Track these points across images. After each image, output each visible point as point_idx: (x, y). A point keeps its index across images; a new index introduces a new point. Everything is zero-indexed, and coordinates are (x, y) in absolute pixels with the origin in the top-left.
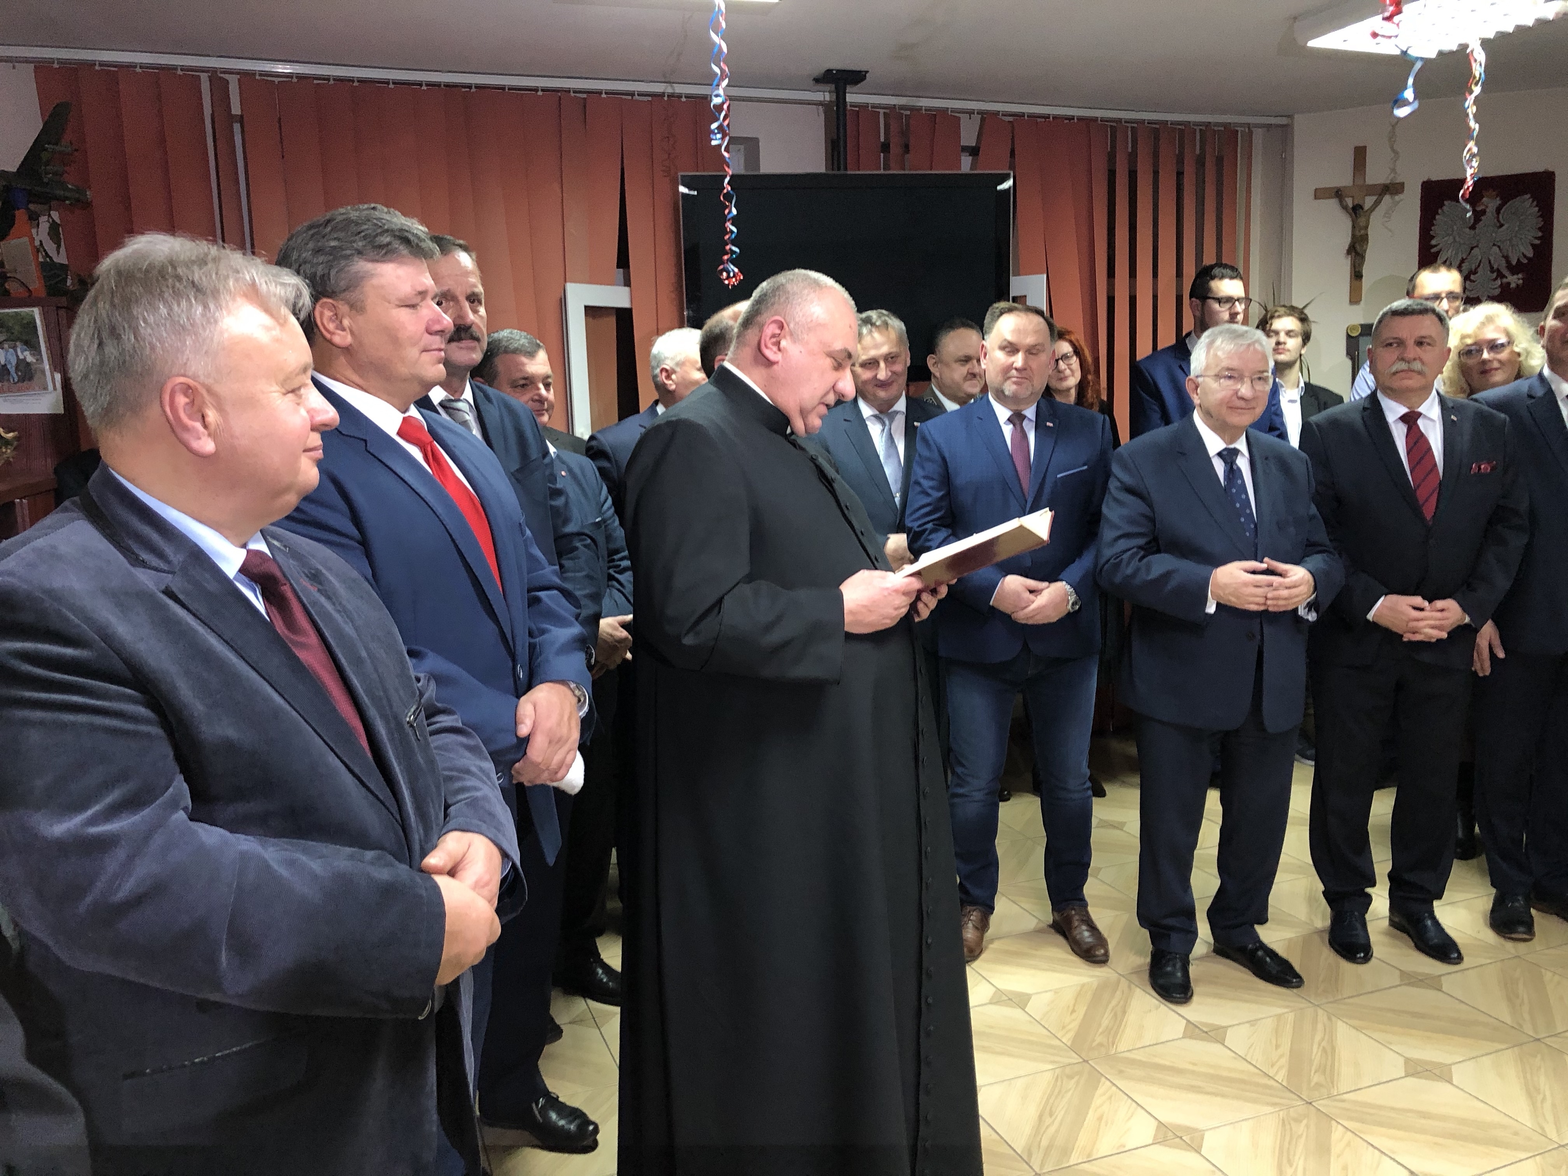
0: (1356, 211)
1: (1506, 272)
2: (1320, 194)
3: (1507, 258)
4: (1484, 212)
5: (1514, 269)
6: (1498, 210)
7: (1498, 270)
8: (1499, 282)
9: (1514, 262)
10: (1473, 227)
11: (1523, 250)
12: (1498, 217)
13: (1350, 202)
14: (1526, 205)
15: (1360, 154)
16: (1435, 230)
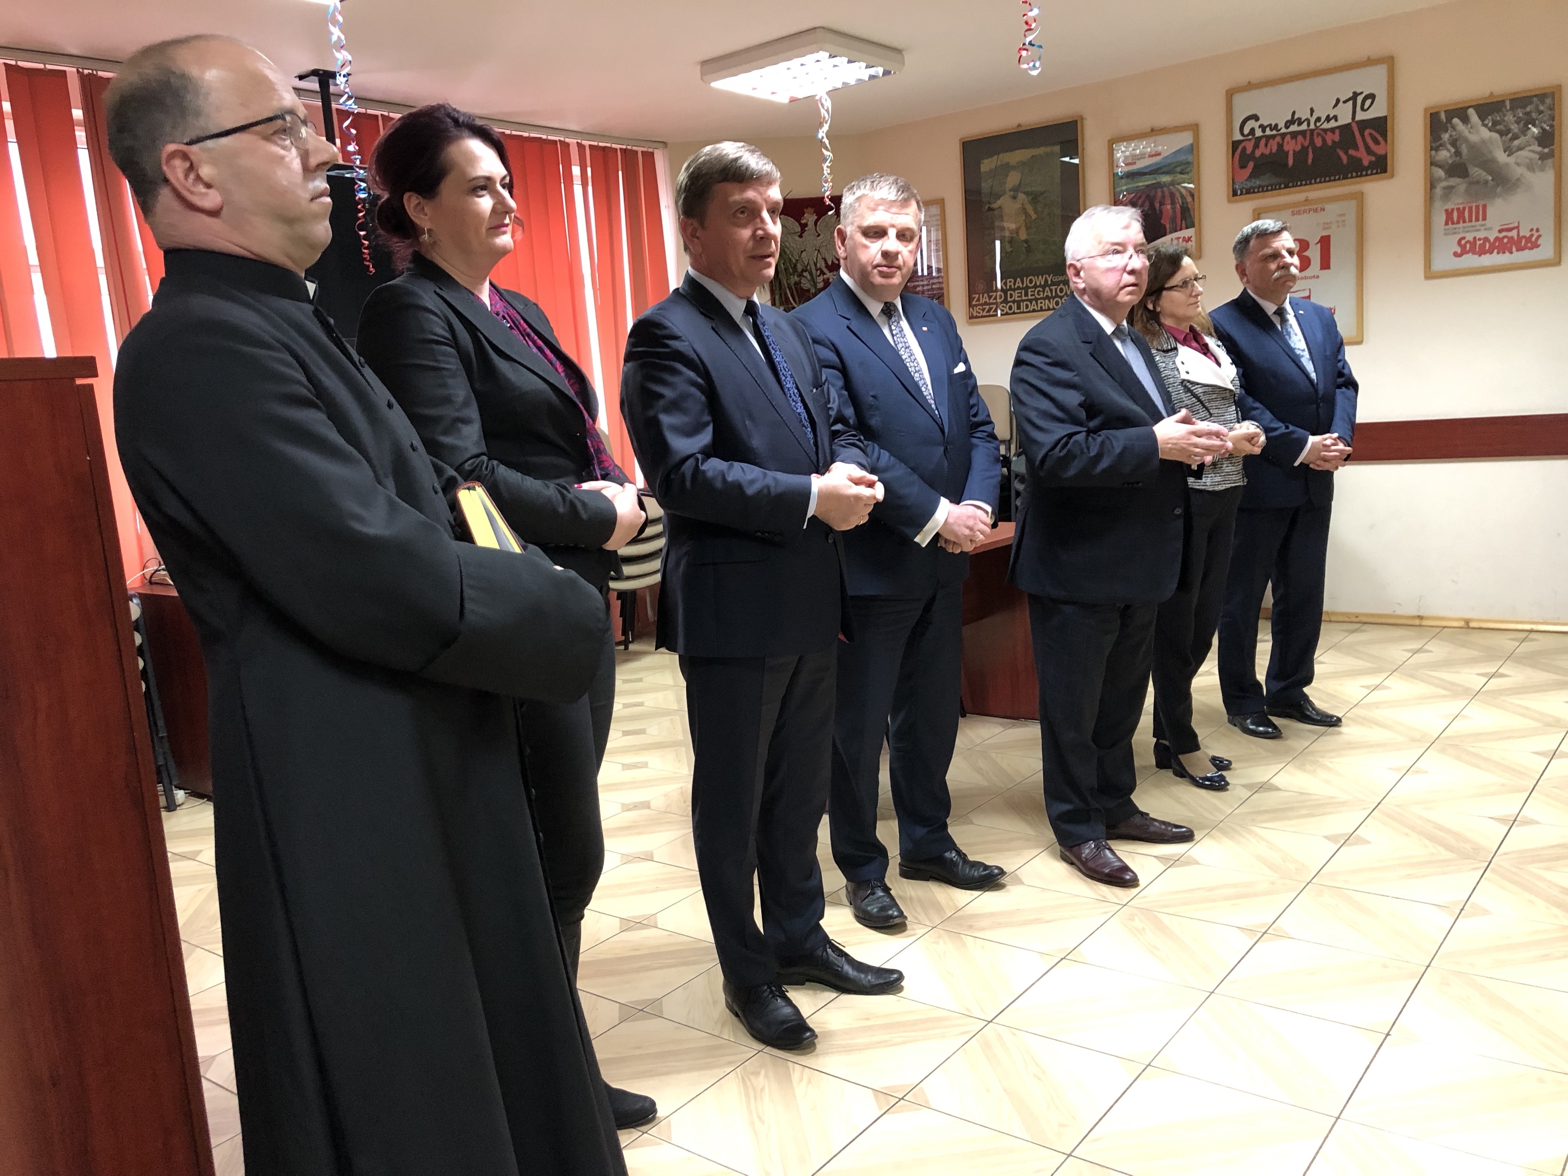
1: (826, 271)
3: (825, 260)
4: (806, 225)
6: (815, 223)
7: (820, 269)
8: (821, 279)
9: (830, 263)
10: (801, 236)
12: (816, 229)
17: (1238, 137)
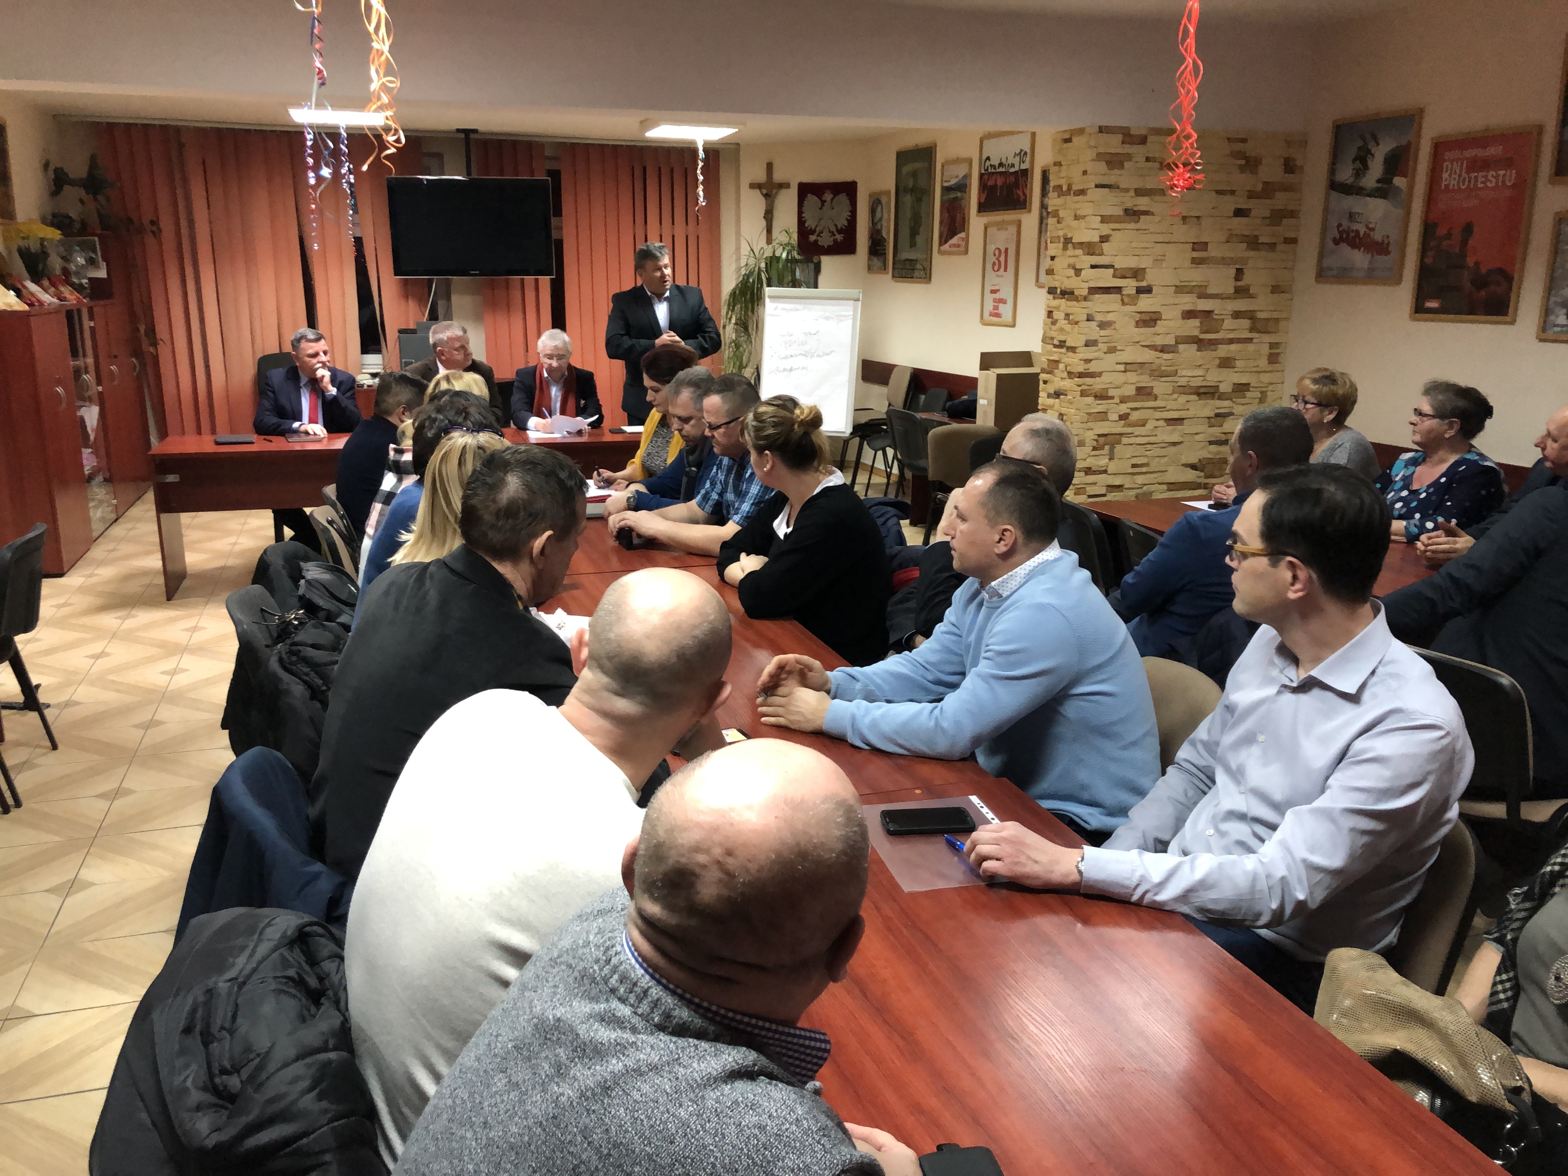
0: (766, 196)
1: (836, 233)
2: (752, 186)
3: (836, 226)
4: (825, 201)
5: (840, 231)
6: (832, 200)
7: (833, 233)
8: (832, 239)
9: (839, 227)
10: (821, 209)
11: (842, 222)
12: (832, 204)
13: (765, 191)
14: (843, 198)
15: (770, 166)
16: (804, 209)
17: (983, 171)
